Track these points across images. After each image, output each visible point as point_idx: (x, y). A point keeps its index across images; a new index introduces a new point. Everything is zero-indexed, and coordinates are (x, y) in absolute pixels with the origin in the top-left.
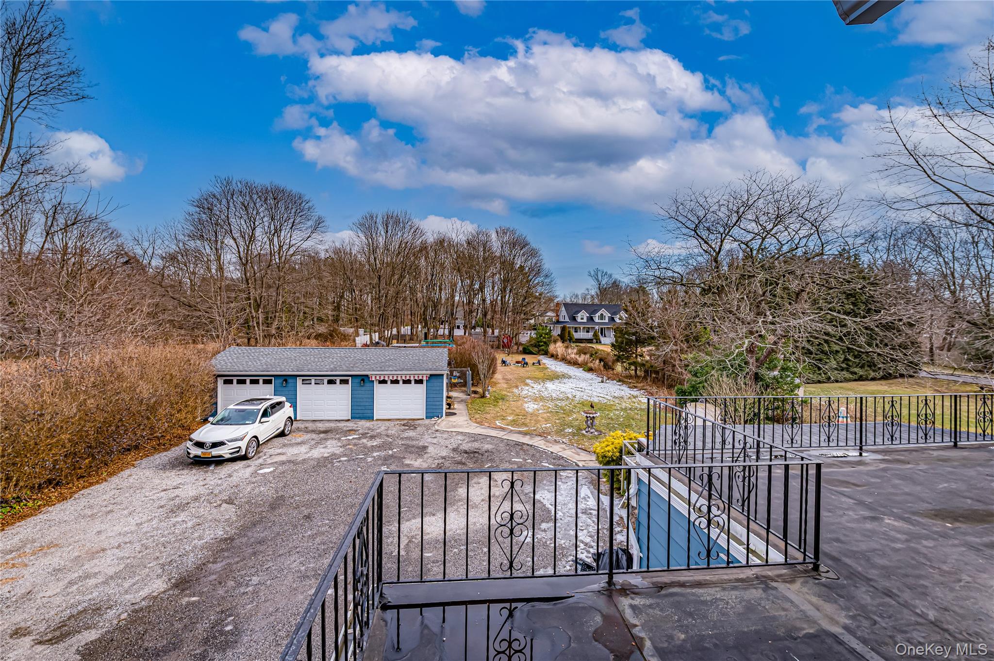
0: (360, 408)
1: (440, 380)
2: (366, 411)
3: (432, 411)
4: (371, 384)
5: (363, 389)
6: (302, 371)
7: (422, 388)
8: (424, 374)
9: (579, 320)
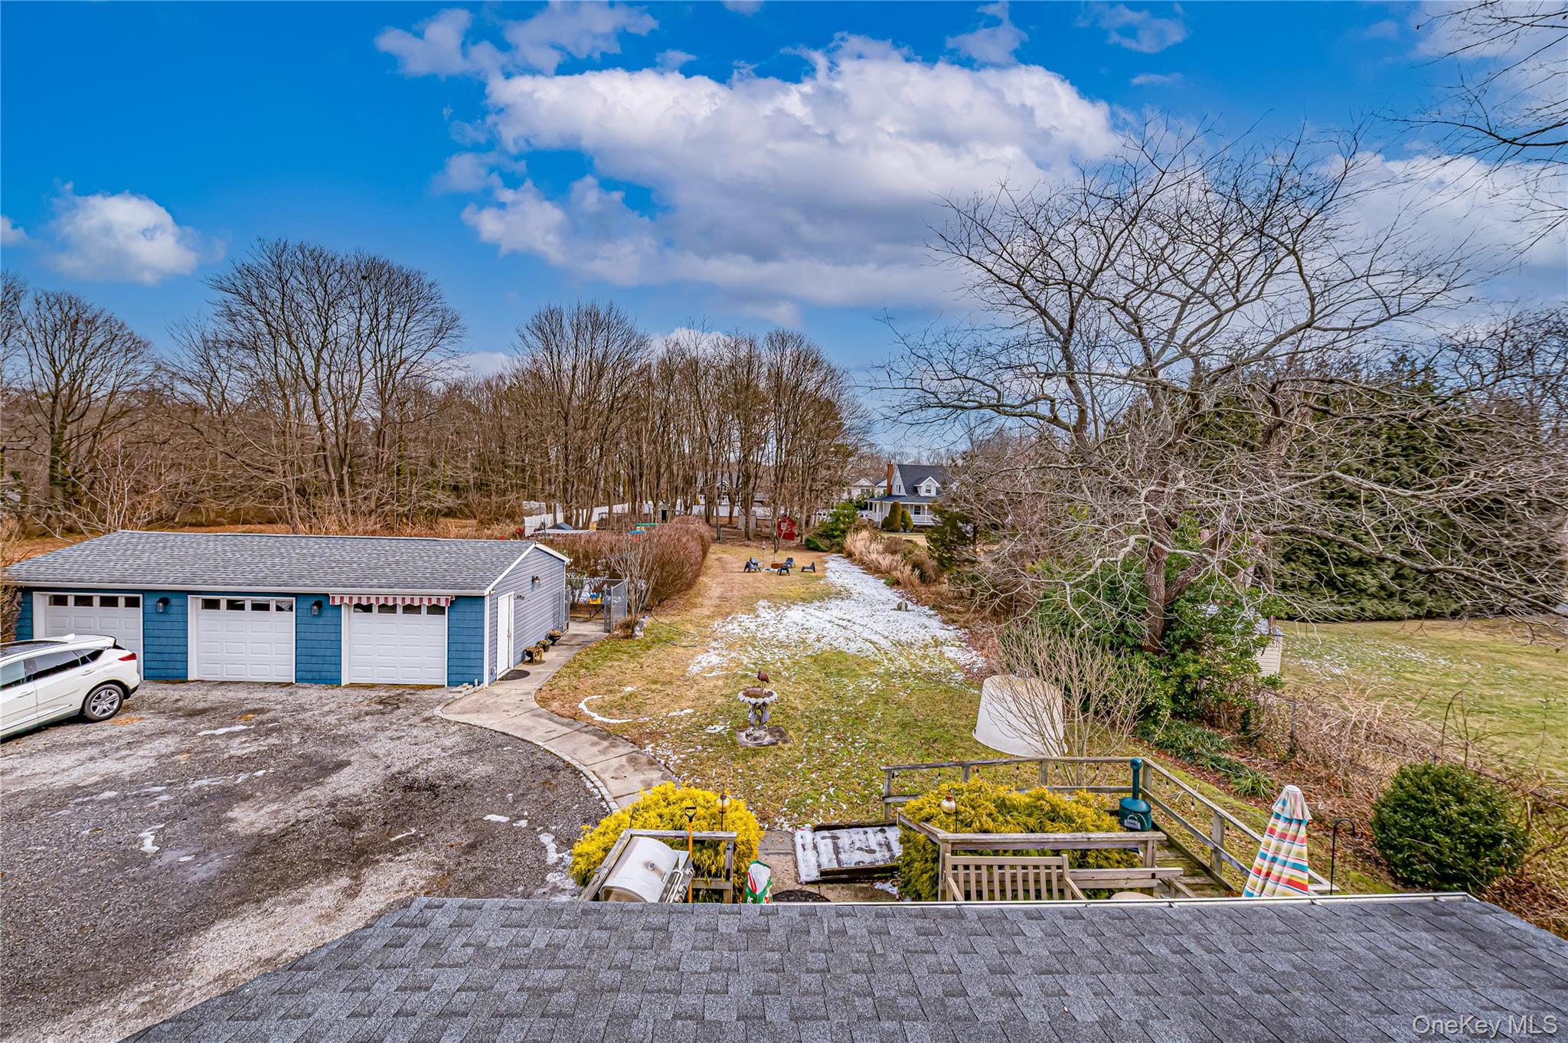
0: (314, 660)
1: (477, 608)
2: (326, 667)
3: (460, 670)
4: (335, 612)
5: (321, 621)
6: (193, 582)
7: (441, 622)
8: (443, 595)
9: (923, 493)
